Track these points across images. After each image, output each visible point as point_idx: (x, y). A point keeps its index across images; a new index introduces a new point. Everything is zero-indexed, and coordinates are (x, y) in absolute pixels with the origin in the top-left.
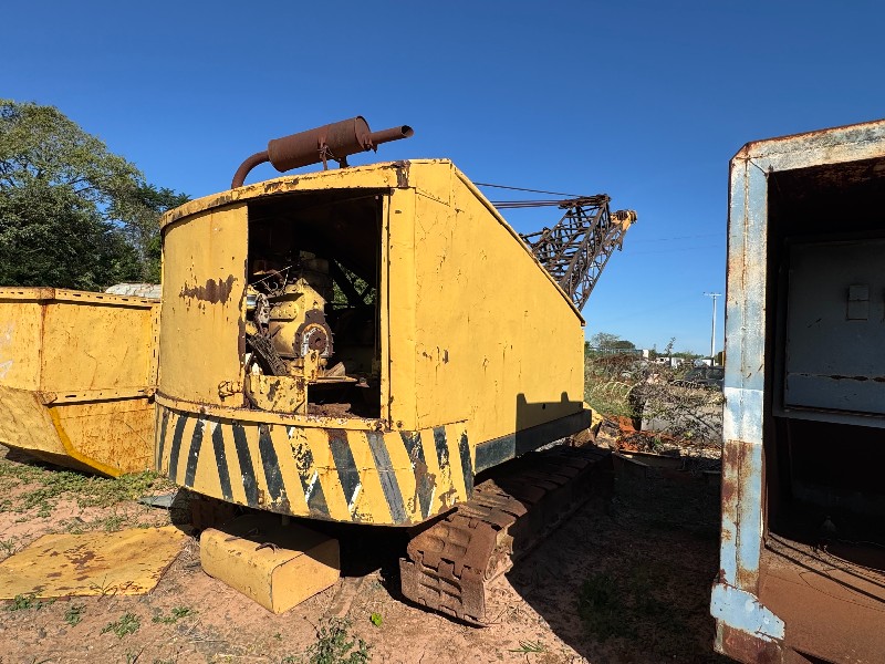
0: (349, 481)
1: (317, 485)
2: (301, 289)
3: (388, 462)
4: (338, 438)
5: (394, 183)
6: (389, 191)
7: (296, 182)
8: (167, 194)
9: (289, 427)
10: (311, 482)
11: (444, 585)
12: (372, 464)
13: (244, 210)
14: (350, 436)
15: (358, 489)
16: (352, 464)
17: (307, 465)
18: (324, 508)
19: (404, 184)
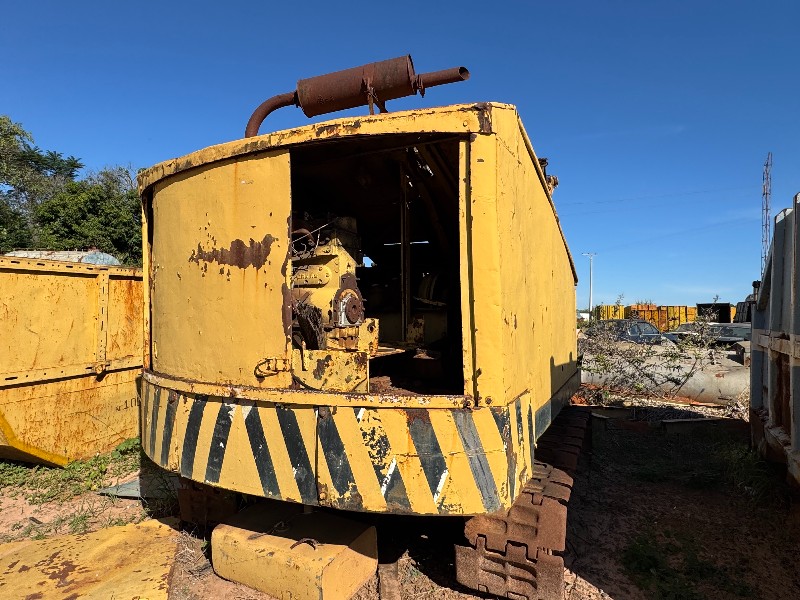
0: (434, 468)
1: (396, 475)
2: (335, 250)
3: (478, 444)
4: (418, 420)
5: (475, 127)
6: (468, 137)
7: (357, 125)
8: (54, 157)
9: (357, 409)
10: (388, 472)
11: (511, 569)
12: (460, 446)
13: (286, 157)
14: (432, 415)
15: (444, 476)
16: (437, 449)
17: (382, 453)
18: (405, 502)
19: (486, 130)
